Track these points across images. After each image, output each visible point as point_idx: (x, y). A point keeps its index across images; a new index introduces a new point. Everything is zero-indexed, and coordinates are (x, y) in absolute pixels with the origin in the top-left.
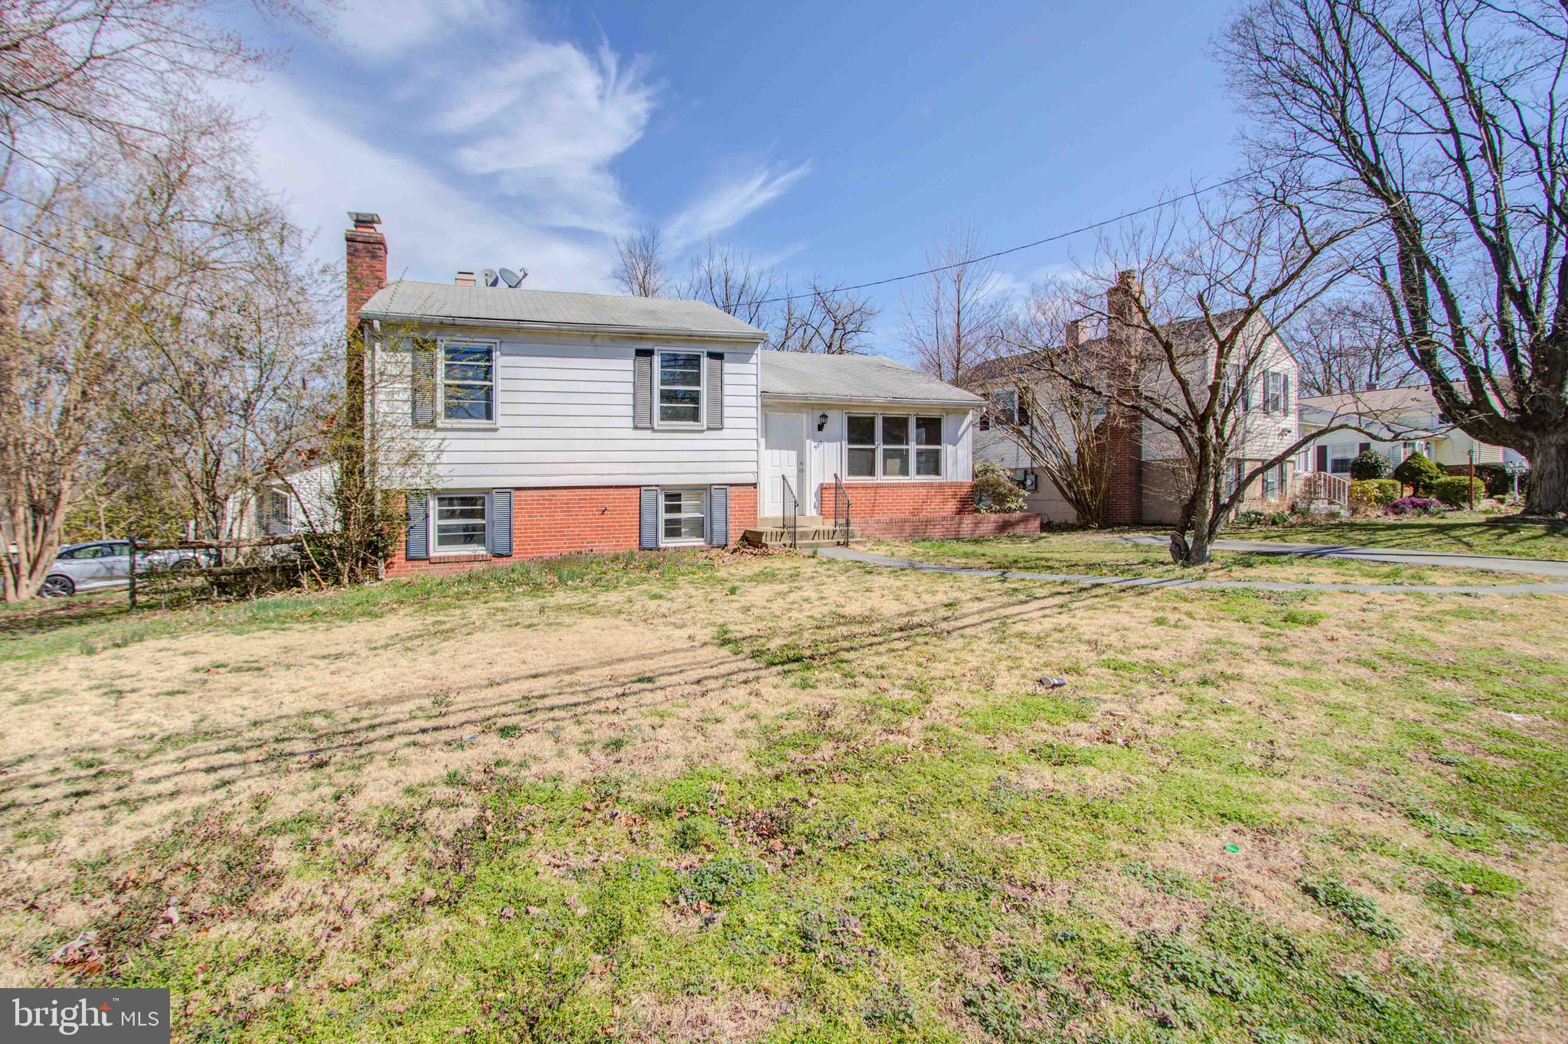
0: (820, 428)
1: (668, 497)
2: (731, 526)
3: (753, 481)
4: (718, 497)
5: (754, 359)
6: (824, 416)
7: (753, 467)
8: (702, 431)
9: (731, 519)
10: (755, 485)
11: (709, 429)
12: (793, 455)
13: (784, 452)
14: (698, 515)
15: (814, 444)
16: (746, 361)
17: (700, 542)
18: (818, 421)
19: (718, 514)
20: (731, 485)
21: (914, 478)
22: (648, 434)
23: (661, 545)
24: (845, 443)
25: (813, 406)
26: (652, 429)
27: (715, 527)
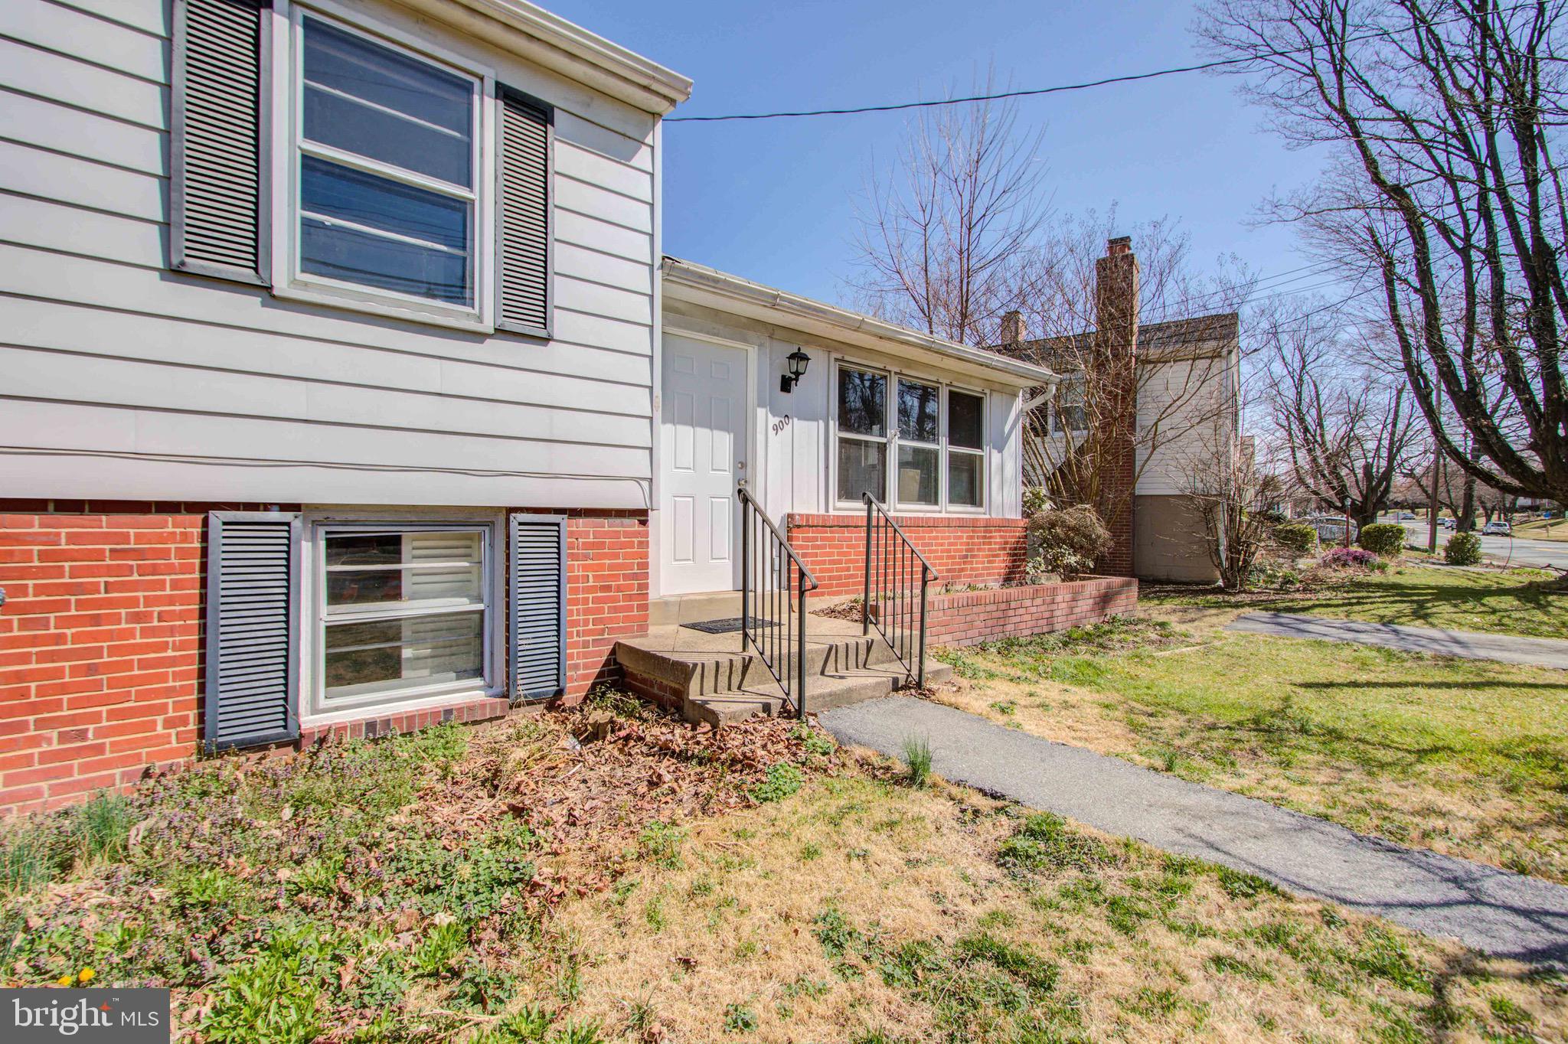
0: (786, 385)
1: (338, 546)
2: (572, 636)
3: (640, 504)
4: (530, 550)
5: (642, 158)
6: (799, 357)
7: (639, 463)
8: (478, 336)
9: (571, 612)
10: (641, 515)
11: (501, 332)
12: (724, 442)
13: (703, 433)
14: (462, 604)
15: (774, 420)
16: (624, 158)
17: (470, 693)
18: (783, 368)
19: (531, 600)
20: (574, 513)
21: (946, 509)
22: (248, 308)
23: (309, 721)
24: (833, 425)
25: (772, 331)
26: (266, 291)
27: (524, 641)
